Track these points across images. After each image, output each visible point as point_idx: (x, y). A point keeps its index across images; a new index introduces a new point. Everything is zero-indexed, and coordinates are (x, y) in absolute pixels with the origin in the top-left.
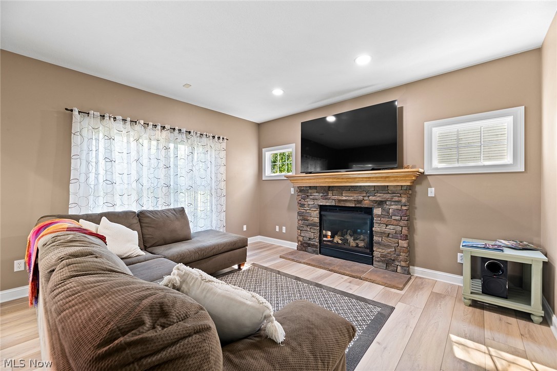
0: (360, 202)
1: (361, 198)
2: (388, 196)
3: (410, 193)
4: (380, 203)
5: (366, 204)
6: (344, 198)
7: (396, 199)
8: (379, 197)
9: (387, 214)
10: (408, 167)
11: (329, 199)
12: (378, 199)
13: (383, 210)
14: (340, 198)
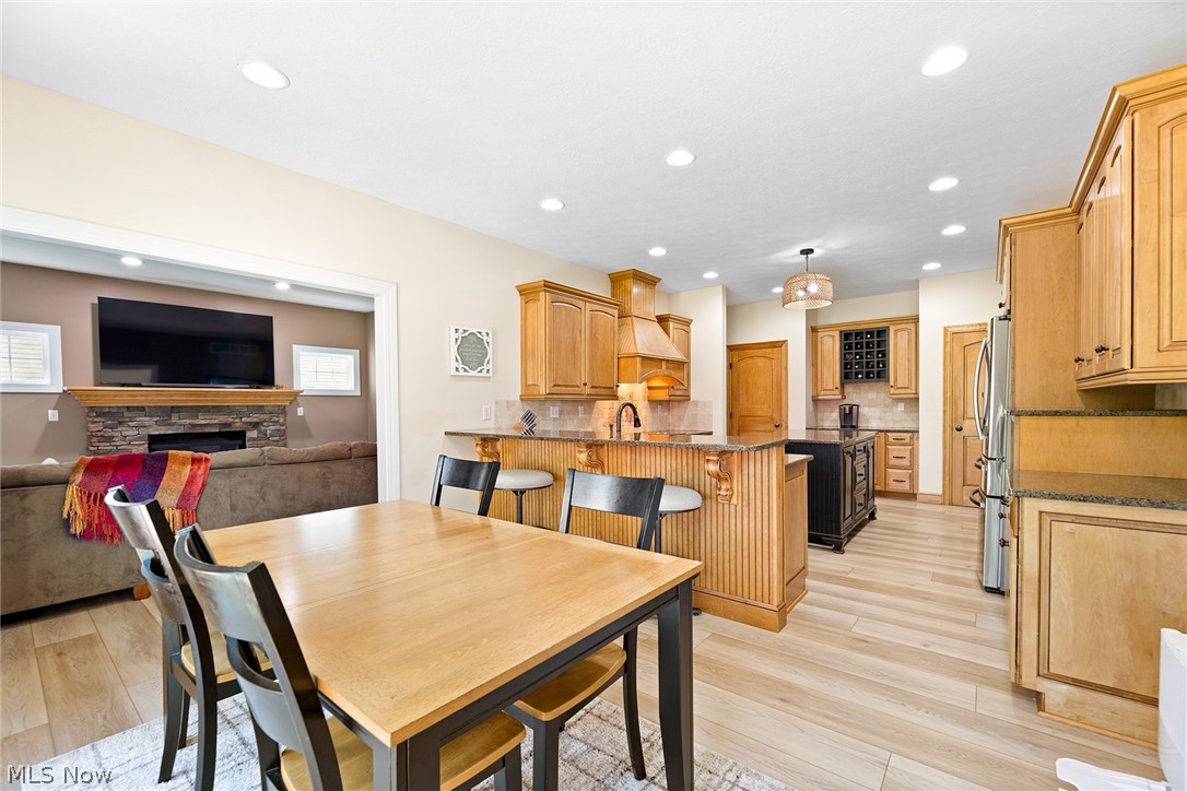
0: (229, 425)
1: (230, 420)
2: (266, 417)
3: (282, 420)
4: (256, 425)
5: (238, 426)
6: (203, 422)
7: (276, 419)
8: (254, 418)
9: (264, 436)
10: (278, 387)
11: (172, 425)
12: (255, 420)
13: (260, 432)
14: (197, 422)
